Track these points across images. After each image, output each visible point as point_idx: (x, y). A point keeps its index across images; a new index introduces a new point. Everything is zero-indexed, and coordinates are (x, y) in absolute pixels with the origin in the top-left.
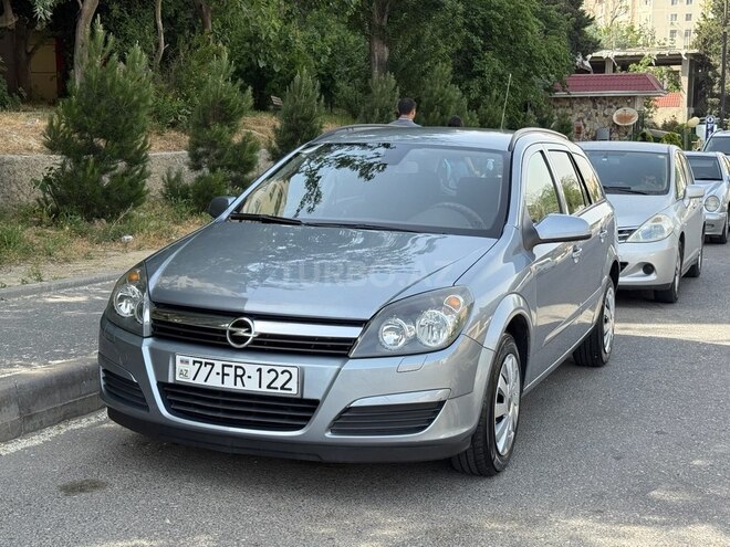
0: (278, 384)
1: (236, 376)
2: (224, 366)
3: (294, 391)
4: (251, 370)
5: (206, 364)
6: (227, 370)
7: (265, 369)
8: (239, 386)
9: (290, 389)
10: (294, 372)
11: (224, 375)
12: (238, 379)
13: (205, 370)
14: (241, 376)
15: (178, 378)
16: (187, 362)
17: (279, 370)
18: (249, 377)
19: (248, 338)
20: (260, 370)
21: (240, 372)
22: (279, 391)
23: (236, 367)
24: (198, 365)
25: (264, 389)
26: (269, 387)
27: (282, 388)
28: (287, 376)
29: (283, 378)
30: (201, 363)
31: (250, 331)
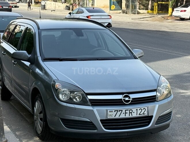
0: (142, 113)
1: (130, 113)
2: (126, 110)
3: (146, 114)
4: (134, 110)
5: (119, 111)
6: (127, 112)
7: (138, 109)
8: (131, 116)
9: (145, 114)
10: (146, 108)
11: (126, 113)
12: (130, 114)
13: (119, 113)
14: (131, 113)
15: (108, 117)
16: (112, 111)
17: (142, 108)
18: (134, 112)
19: (130, 100)
20: (137, 110)
21: (131, 111)
22: (142, 115)
23: (130, 110)
24: (116, 112)
25: (138, 115)
26: (139, 114)
27: (143, 114)
28: (144, 110)
29: (143, 111)
30: (118, 111)
31: (130, 98)
